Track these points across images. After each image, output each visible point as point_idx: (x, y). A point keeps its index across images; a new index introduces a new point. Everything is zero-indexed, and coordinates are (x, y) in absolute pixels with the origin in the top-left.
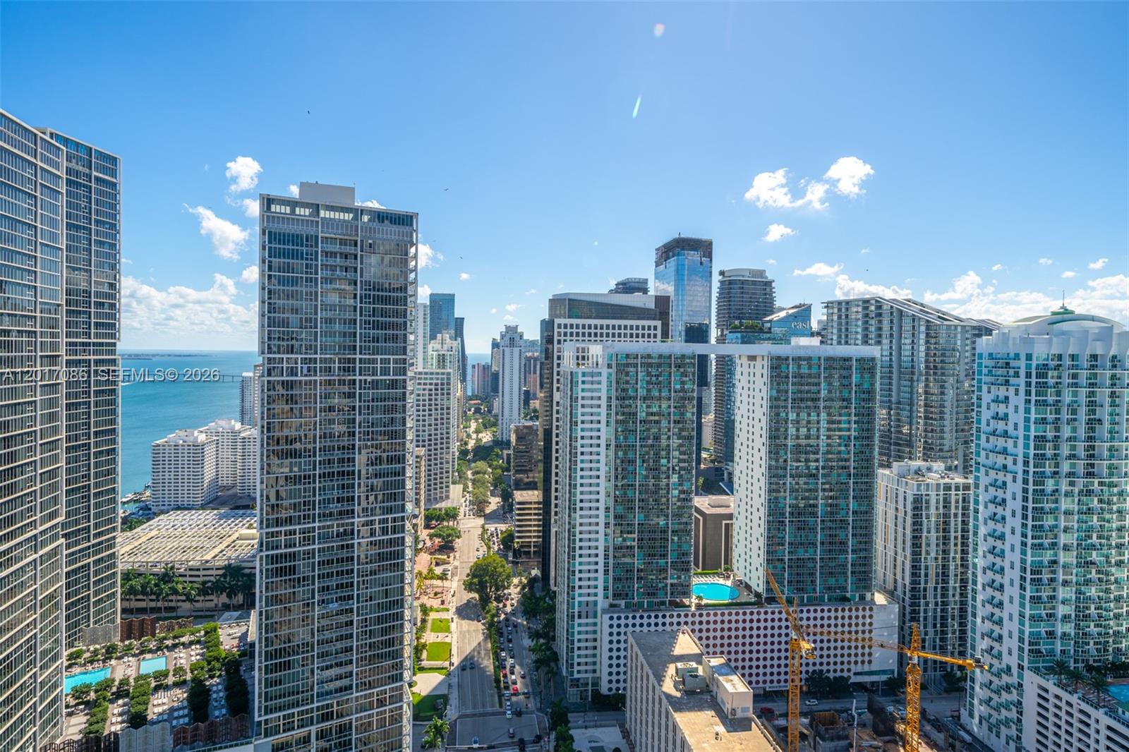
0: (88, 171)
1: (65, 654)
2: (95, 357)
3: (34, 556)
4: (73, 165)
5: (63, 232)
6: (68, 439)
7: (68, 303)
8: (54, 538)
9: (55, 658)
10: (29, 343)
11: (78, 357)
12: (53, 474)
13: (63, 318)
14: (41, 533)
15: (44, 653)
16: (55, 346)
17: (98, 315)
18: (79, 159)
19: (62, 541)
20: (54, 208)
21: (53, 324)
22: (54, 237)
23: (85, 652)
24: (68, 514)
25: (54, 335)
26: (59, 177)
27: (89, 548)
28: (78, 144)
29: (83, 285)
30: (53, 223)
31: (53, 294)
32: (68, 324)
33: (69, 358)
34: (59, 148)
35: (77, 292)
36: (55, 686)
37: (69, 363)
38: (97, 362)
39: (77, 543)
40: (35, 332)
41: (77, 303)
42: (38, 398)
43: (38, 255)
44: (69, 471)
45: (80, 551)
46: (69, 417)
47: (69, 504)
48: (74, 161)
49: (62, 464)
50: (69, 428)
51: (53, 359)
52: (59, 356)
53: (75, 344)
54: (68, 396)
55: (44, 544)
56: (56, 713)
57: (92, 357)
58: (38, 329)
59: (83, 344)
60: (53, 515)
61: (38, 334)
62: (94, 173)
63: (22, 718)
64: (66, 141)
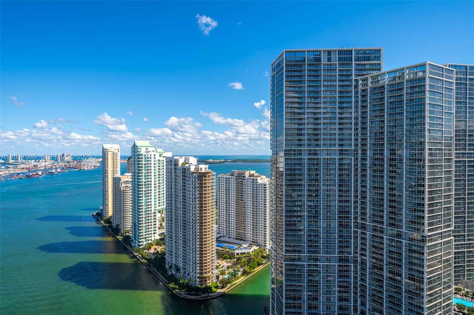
0: (465, 77)
1: (454, 287)
2: (468, 159)
3: (441, 241)
4: (459, 76)
5: (454, 105)
6: (456, 195)
7: (456, 136)
8: (449, 236)
9: (449, 287)
10: (439, 153)
11: (460, 159)
12: (449, 208)
13: (454, 142)
14: (444, 232)
15: (445, 283)
16: (450, 155)
17: (469, 140)
18: (461, 72)
19: (453, 238)
20: (450, 96)
21: (450, 145)
22: (450, 108)
23: (462, 290)
24: (455, 227)
25: (450, 150)
26: (452, 83)
27: (465, 244)
28: (461, 66)
29: (463, 128)
30: (450, 103)
31: (450, 133)
32: (456, 145)
33: (456, 159)
34: (452, 71)
35: (460, 131)
36: (449, 299)
37: (456, 162)
38: (469, 162)
39: (459, 241)
40: (442, 149)
41: (460, 136)
42: (443, 176)
43: (444, 117)
44: (456, 208)
45: (461, 245)
46: (456, 185)
47: (456, 223)
48: (459, 74)
49: (453, 205)
50: (456, 190)
51: (449, 160)
52: (452, 159)
53: (459, 153)
54: (456, 176)
55: (445, 237)
56: (449, 310)
57: (467, 159)
58: (443, 148)
59: (463, 153)
60: (449, 226)
61: (443, 150)
62: (469, 77)
63: (436, 305)
64: (455, 67)
